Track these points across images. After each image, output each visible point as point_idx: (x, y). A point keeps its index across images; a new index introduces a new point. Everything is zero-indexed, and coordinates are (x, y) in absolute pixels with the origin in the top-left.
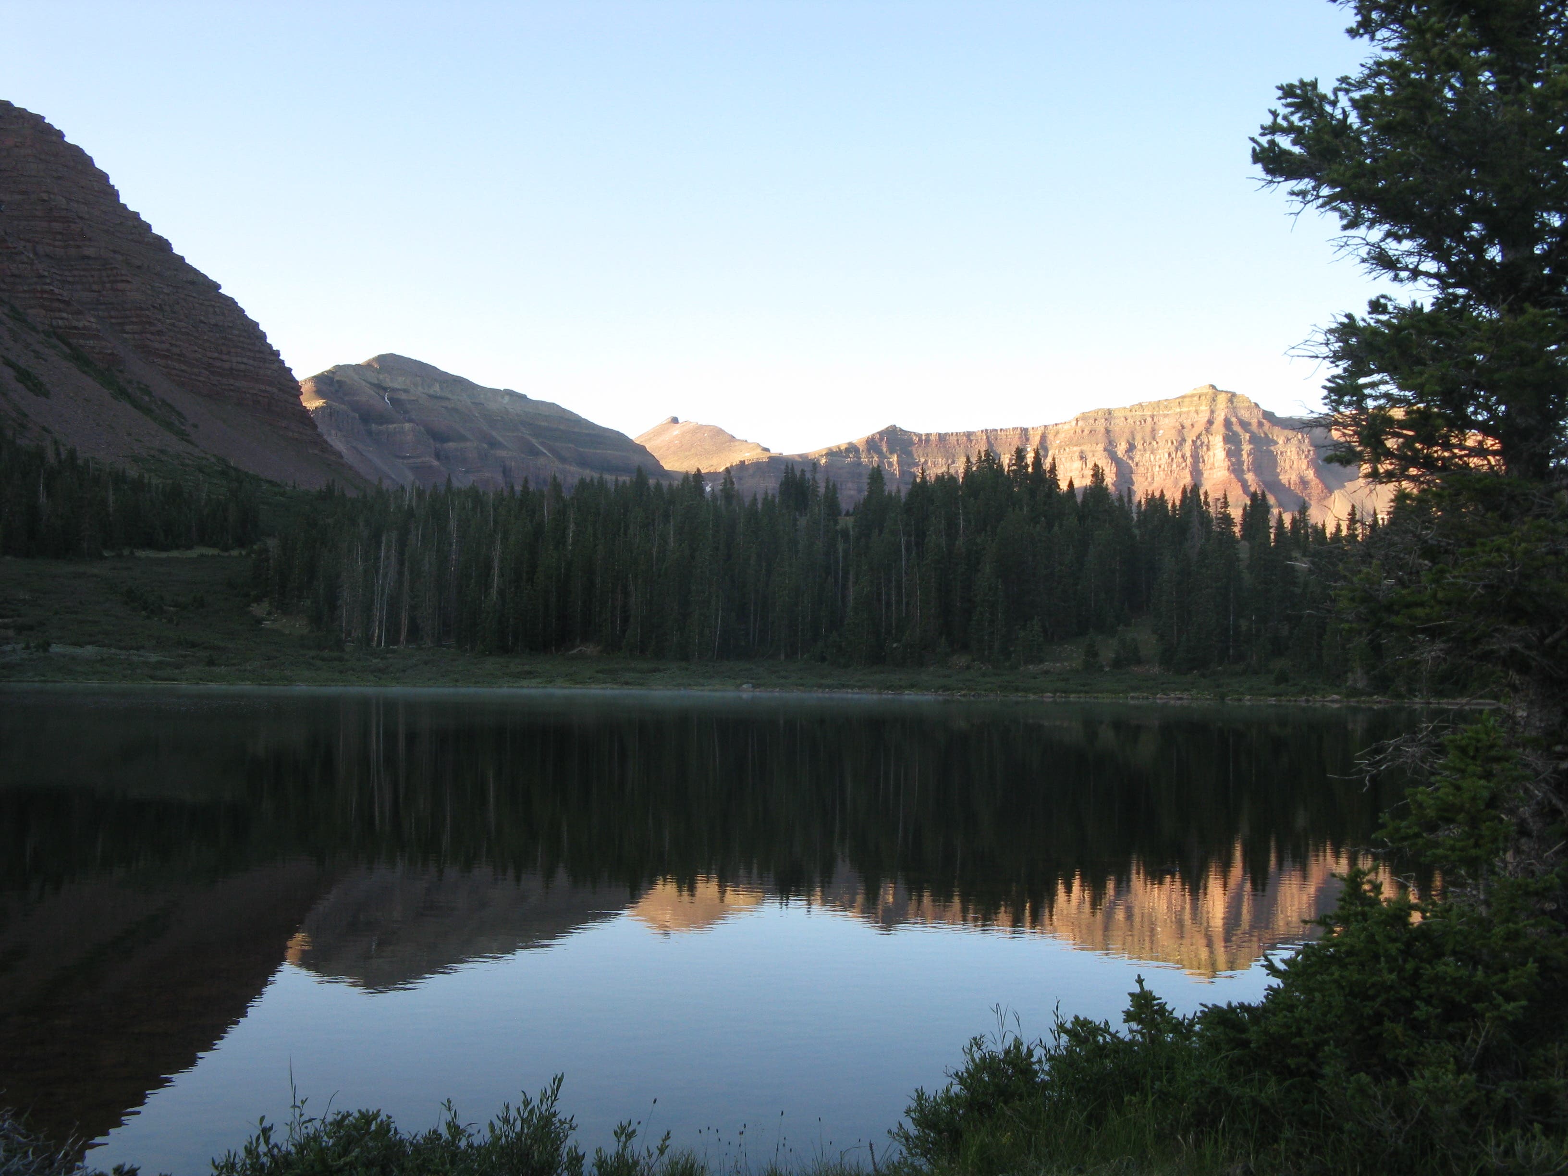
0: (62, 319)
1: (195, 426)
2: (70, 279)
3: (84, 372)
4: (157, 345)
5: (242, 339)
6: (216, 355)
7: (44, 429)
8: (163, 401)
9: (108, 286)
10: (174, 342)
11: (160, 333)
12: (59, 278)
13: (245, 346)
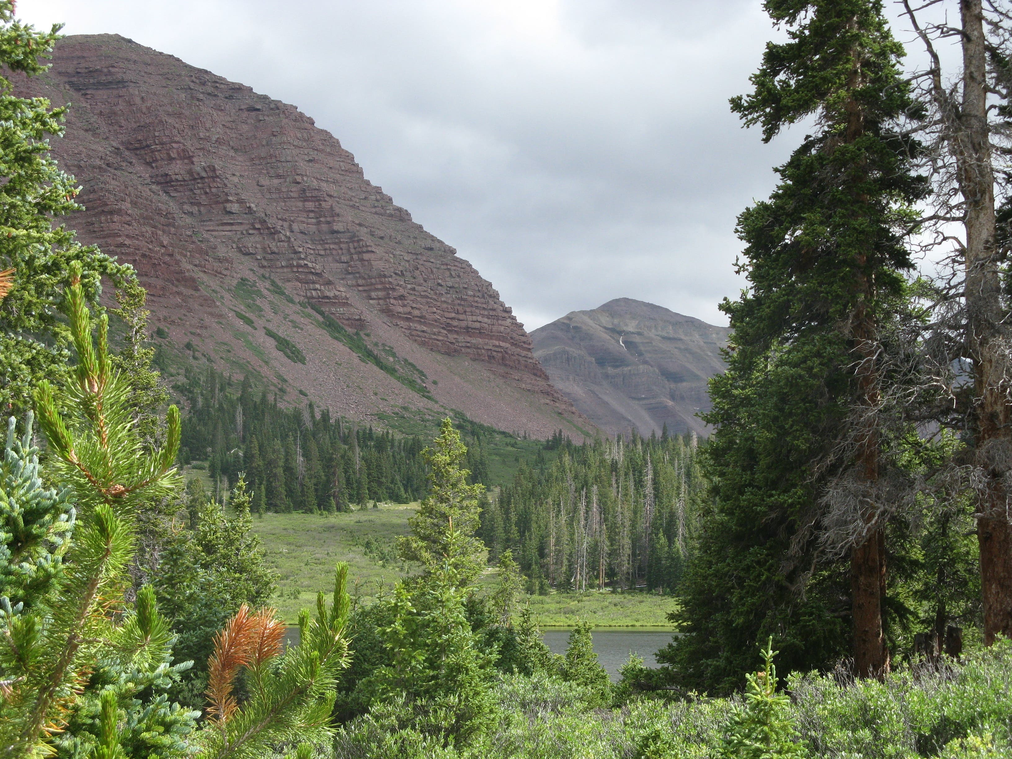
0: (315, 290)
1: (435, 383)
2: (322, 252)
3: (336, 338)
4: (401, 309)
5: (477, 299)
6: (453, 315)
7: (301, 392)
8: (406, 360)
9: (355, 257)
10: (414, 305)
11: (402, 297)
12: (312, 252)
13: (479, 305)
